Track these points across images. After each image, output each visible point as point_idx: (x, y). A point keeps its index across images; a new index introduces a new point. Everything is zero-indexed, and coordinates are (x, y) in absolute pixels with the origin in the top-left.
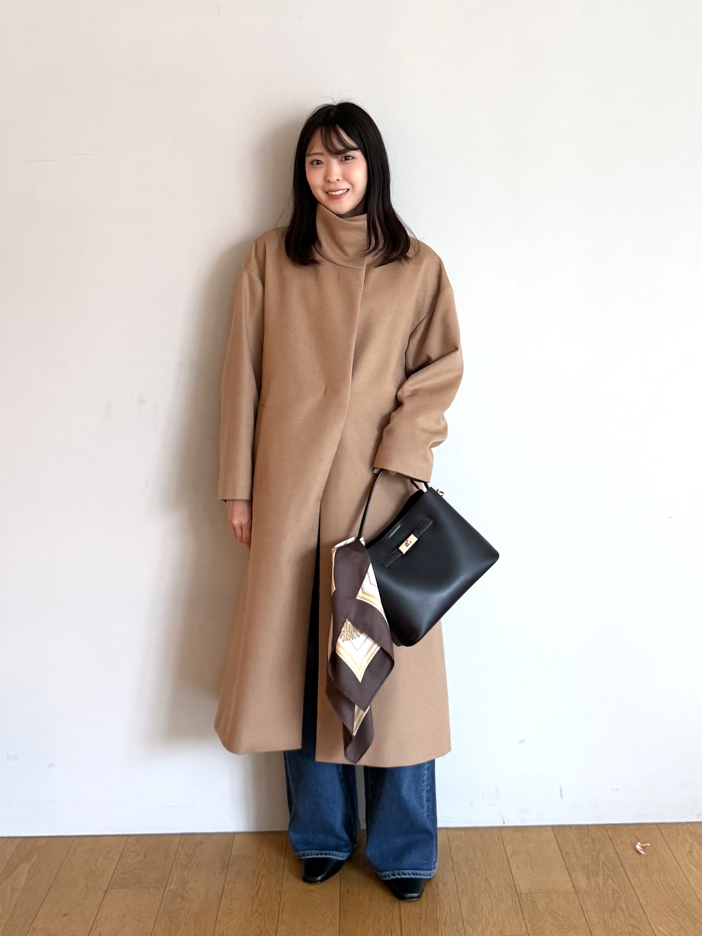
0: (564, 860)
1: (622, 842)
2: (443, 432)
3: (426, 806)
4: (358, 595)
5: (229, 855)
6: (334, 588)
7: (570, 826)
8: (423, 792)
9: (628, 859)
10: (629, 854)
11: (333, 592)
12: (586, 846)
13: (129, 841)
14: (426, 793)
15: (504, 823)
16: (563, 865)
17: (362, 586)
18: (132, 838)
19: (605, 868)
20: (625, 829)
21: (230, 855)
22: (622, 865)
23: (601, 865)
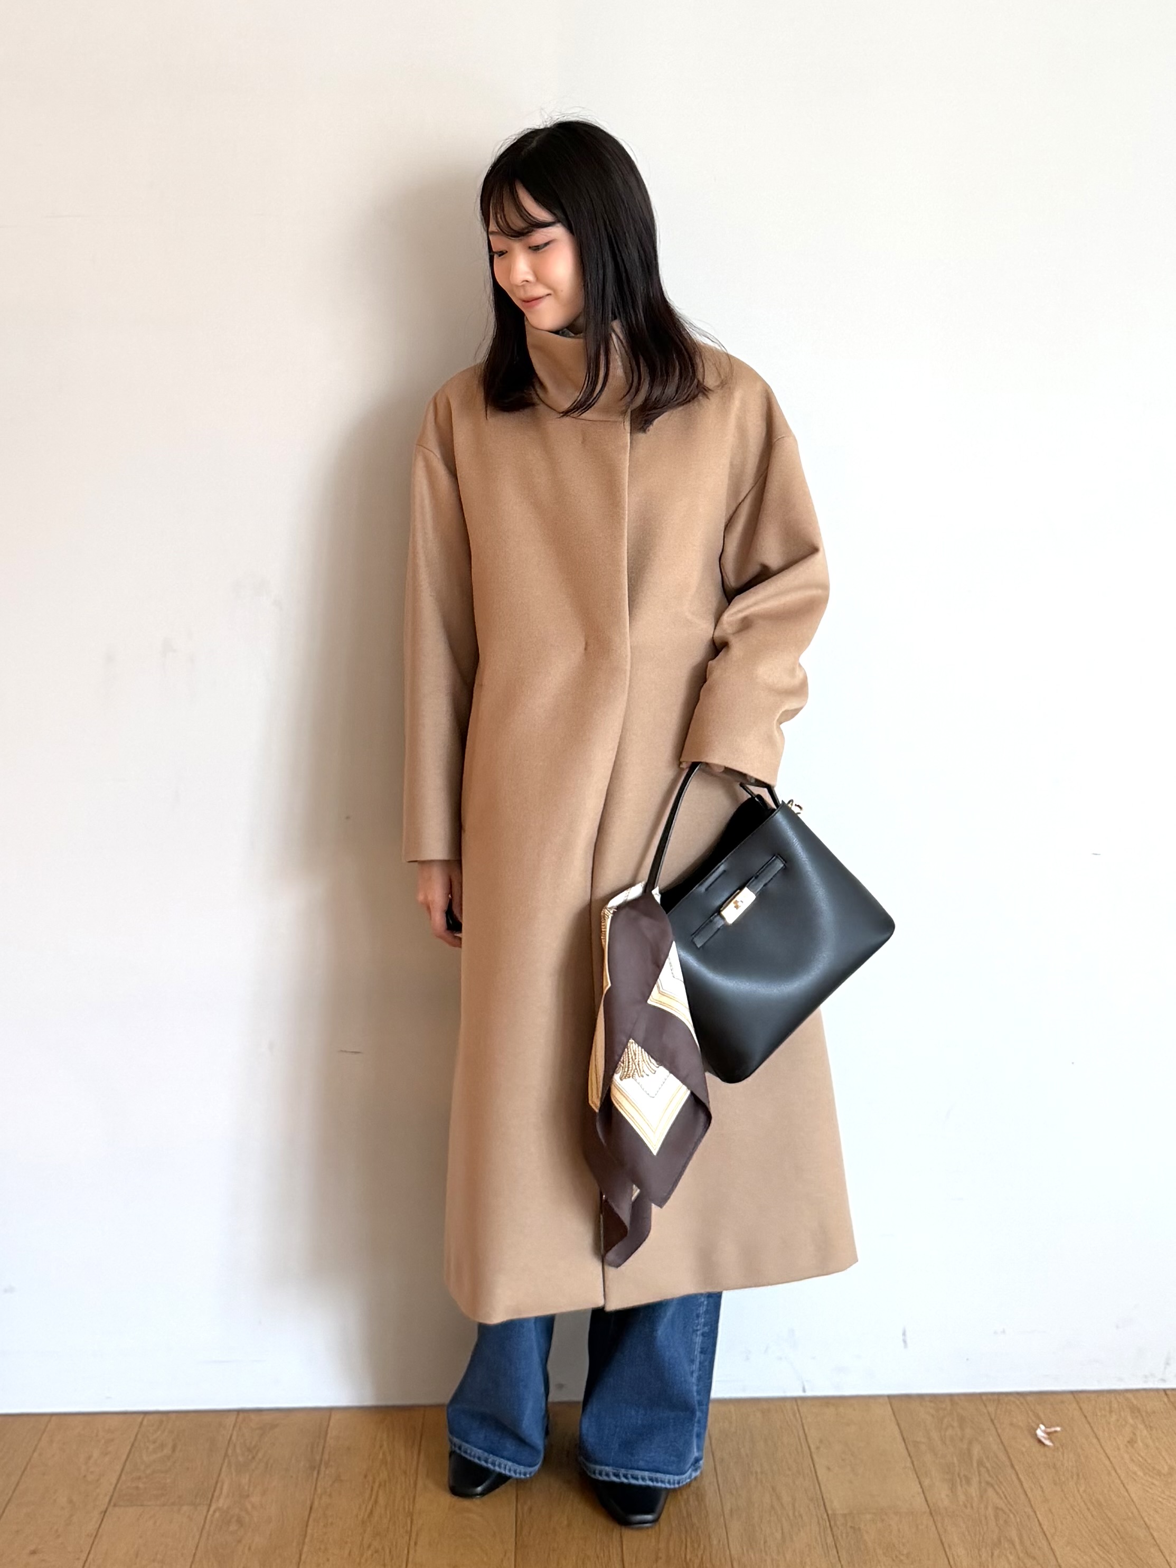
0: (911, 1457)
1: (1012, 1424)
2: (800, 690)
3: (698, 1360)
4: (650, 997)
5: (321, 1448)
6: (608, 984)
7: (921, 1397)
8: (697, 1334)
9: (1023, 1453)
10: (1024, 1446)
11: (605, 992)
12: (949, 1432)
13: (145, 1422)
14: (701, 1337)
15: (804, 1391)
16: (909, 1464)
17: (658, 980)
18: (151, 1417)
19: (983, 1470)
20: (1018, 1402)
21: (324, 1447)
22: (1013, 1466)
23: (975, 1465)
